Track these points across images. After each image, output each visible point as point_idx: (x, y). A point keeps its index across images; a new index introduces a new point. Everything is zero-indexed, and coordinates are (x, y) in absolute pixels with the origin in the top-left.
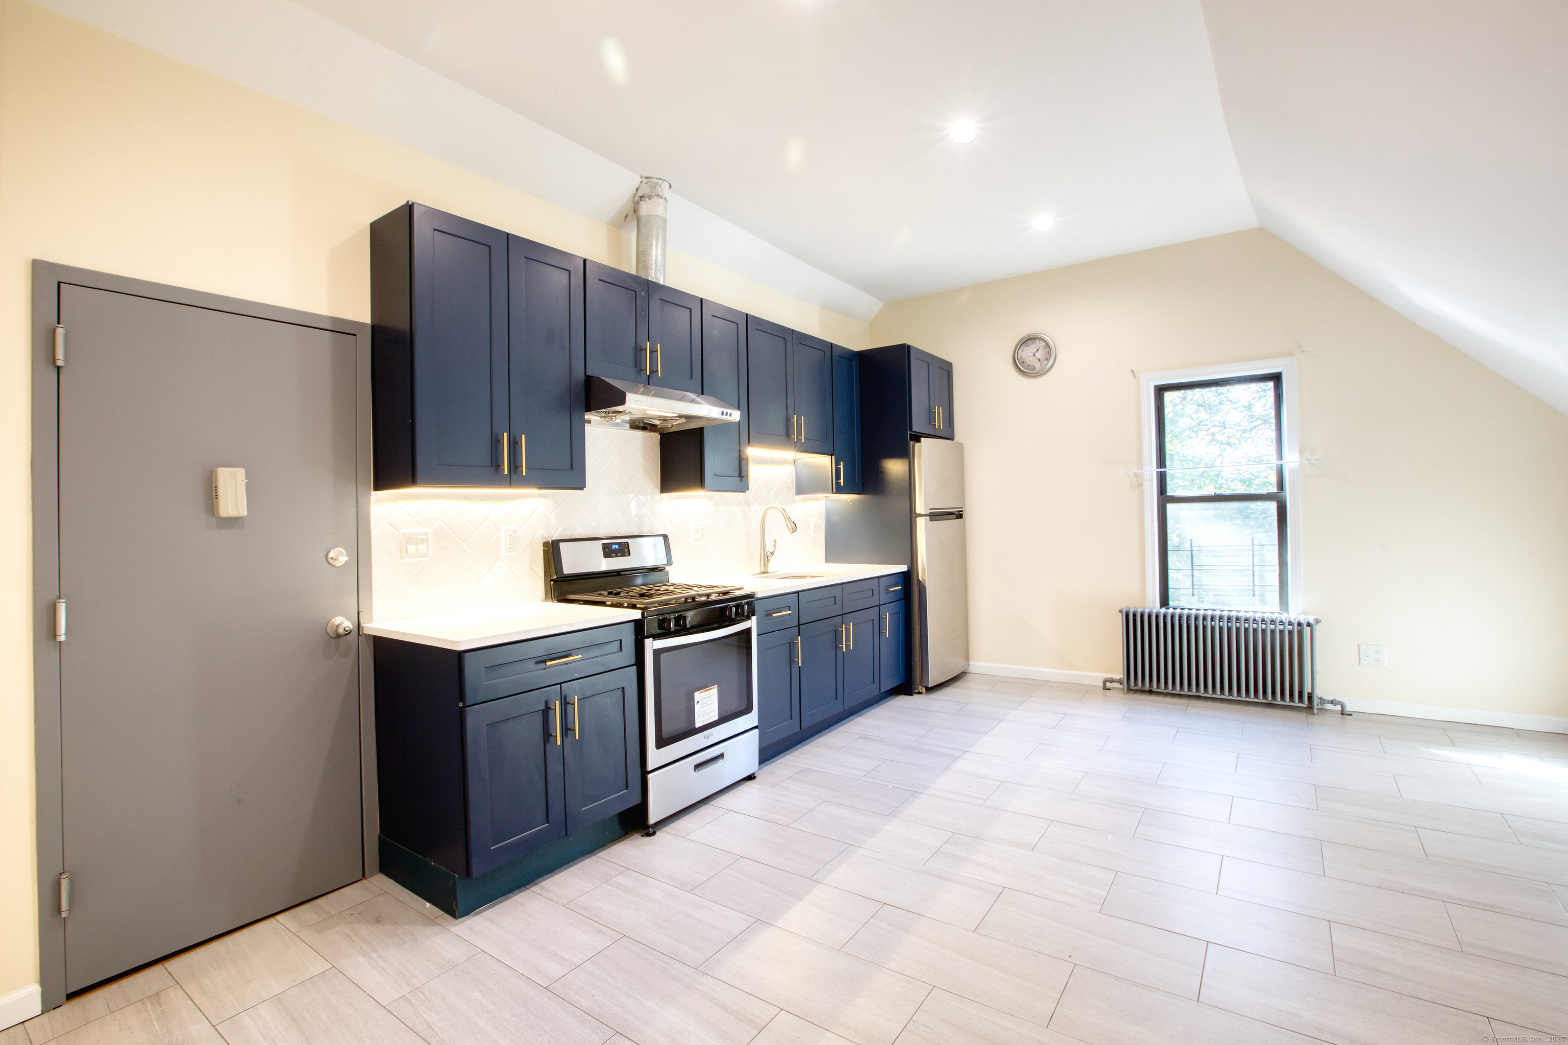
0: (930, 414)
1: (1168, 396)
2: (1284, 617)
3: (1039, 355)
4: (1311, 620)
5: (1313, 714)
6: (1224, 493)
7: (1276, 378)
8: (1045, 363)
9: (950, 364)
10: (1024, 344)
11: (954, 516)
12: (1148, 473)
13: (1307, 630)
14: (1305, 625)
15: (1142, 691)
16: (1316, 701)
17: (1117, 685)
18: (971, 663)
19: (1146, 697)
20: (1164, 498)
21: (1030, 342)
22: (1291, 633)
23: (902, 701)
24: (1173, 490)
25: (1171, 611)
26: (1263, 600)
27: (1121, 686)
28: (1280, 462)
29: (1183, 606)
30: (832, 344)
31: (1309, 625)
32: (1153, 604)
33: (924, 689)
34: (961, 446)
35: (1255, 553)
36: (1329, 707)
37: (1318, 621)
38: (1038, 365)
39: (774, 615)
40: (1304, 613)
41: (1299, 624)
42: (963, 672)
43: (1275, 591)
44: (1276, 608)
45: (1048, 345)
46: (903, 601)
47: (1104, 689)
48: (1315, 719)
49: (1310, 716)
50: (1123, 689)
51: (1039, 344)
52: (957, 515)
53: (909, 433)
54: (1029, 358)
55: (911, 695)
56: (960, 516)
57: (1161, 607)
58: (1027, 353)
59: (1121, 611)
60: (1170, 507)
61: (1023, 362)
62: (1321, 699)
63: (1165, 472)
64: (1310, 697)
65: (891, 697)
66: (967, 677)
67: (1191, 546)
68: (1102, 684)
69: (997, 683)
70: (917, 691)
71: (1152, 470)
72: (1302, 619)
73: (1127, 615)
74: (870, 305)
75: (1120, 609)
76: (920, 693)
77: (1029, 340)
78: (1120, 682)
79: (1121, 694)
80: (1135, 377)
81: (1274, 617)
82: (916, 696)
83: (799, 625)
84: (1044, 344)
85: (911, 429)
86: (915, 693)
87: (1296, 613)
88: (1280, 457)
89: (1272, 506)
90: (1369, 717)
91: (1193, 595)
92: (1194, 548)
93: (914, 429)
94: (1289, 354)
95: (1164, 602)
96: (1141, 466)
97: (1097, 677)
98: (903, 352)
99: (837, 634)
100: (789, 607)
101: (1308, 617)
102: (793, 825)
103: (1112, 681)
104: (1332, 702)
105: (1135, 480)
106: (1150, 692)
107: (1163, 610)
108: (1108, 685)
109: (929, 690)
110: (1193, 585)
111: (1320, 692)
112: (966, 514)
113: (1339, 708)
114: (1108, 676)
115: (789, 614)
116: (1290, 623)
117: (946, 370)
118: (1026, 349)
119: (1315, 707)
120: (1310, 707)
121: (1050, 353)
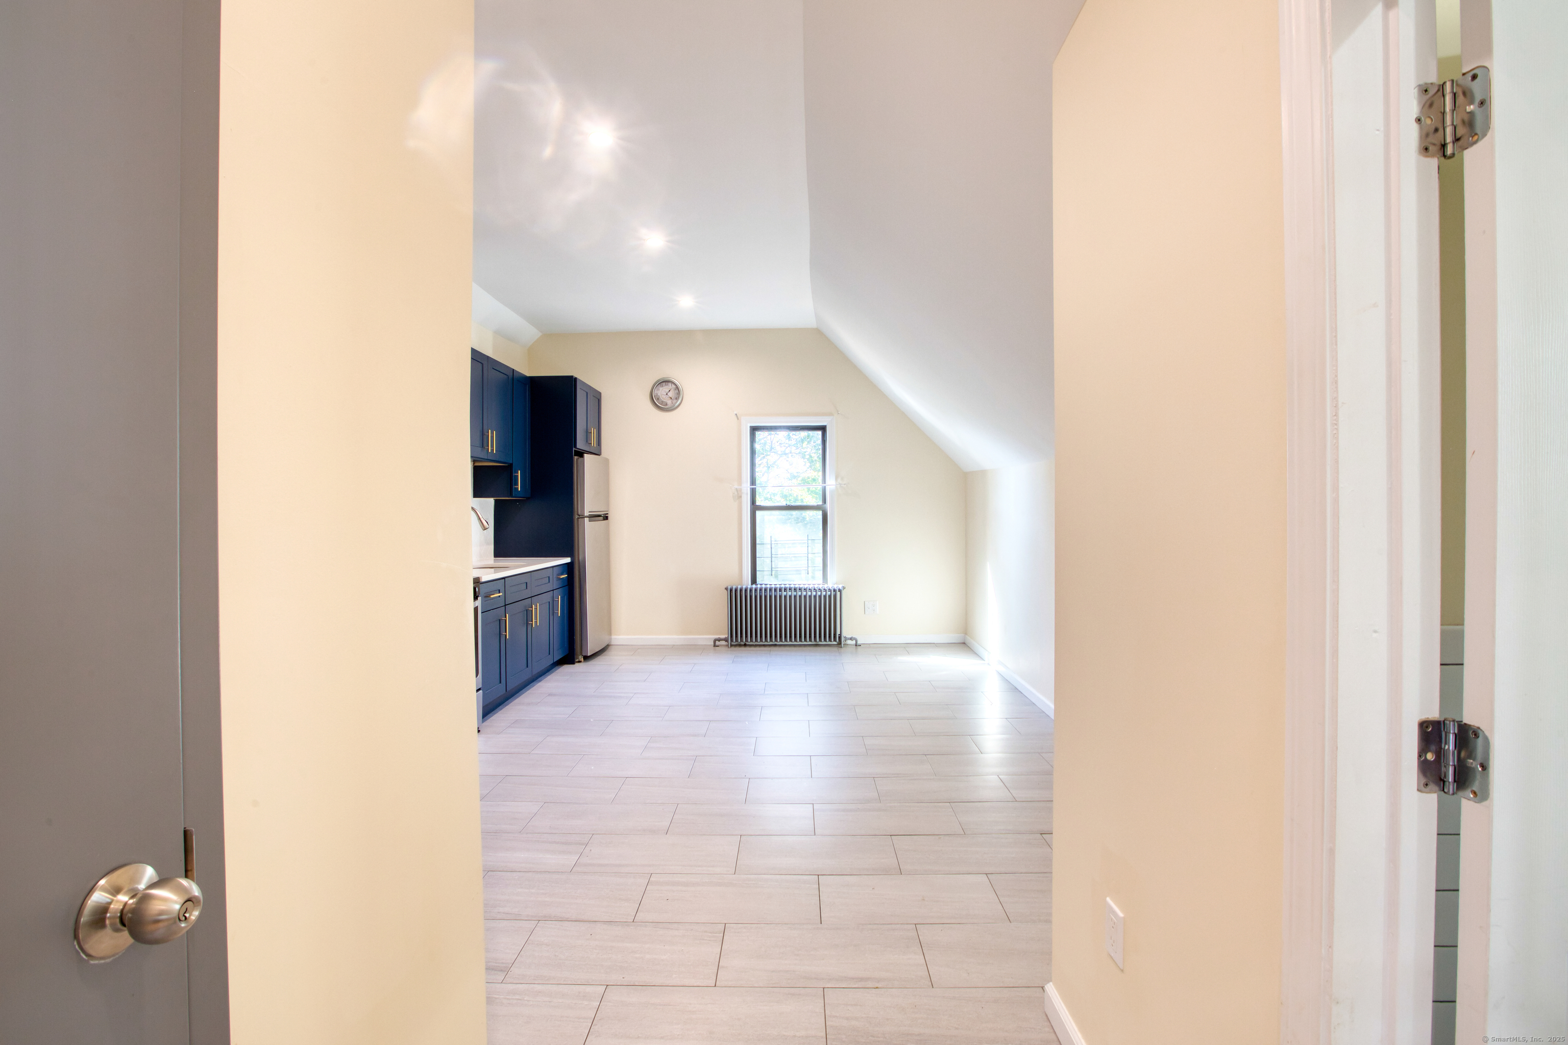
0: (587, 433)
1: (759, 435)
2: (825, 586)
3: (670, 394)
4: (840, 587)
5: (841, 647)
6: (792, 504)
7: (823, 429)
8: (675, 401)
9: (600, 393)
10: (660, 385)
11: (601, 518)
12: (745, 488)
13: (838, 594)
14: (837, 591)
15: (740, 645)
16: (843, 639)
17: (723, 643)
18: (613, 637)
19: (743, 648)
20: (755, 508)
21: (664, 384)
22: (830, 596)
23: (566, 669)
24: (759, 502)
25: (759, 586)
26: (813, 578)
27: (726, 643)
28: (824, 485)
29: (766, 583)
30: (513, 369)
31: (840, 591)
32: (747, 583)
33: (582, 659)
34: (607, 461)
35: (809, 545)
36: (849, 642)
37: (844, 588)
38: (669, 402)
39: (492, 596)
40: (836, 584)
41: (835, 590)
42: (608, 645)
43: (820, 570)
44: (821, 581)
45: (677, 388)
46: (567, 587)
47: (714, 646)
48: (842, 650)
49: (839, 649)
50: (728, 645)
51: (670, 386)
52: (604, 517)
53: (574, 449)
54: (663, 396)
55: (574, 664)
56: (606, 518)
57: (752, 584)
58: (662, 392)
59: (726, 589)
60: (759, 514)
61: (658, 399)
62: (845, 637)
63: (755, 488)
64: (840, 638)
65: (557, 667)
66: (610, 647)
67: (771, 541)
68: (713, 644)
69: (636, 650)
70: (577, 660)
71: (746, 487)
72: (835, 587)
73: (731, 590)
74: (530, 333)
75: (726, 587)
76: (580, 662)
77: (665, 382)
78: (726, 639)
79: (726, 648)
80: (738, 419)
81: (820, 587)
82: (577, 665)
83: (505, 605)
84: (675, 387)
85: (575, 446)
86: (577, 662)
87: (832, 583)
88: (824, 481)
89: (819, 514)
90: (869, 646)
91: (772, 575)
92: (772, 542)
93: (578, 446)
94: (831, 414)
95: (754, 581)
96: (740, 483)
97: (707, 638)
98: (569, 383)
99: (528, 614)
100: (499, 591)
101: (839, 586)
102: (533, 752)
103: (719, 640)
104: (851, 639)
105: (736, 493)
106: (745, 645)
107: (754, 586)
108: (718, 643)
109: (587, 658)
110: (772, 568)
111: (846, 633)
112: (610, 516)
113: (854, 642)
114: (717, 637)
115: (499, 596)
116: (830, 590)
117: (596, 398)
118: (661, 389)
119: (843, 643)
120: (840, 643)
121: (679, 393)
